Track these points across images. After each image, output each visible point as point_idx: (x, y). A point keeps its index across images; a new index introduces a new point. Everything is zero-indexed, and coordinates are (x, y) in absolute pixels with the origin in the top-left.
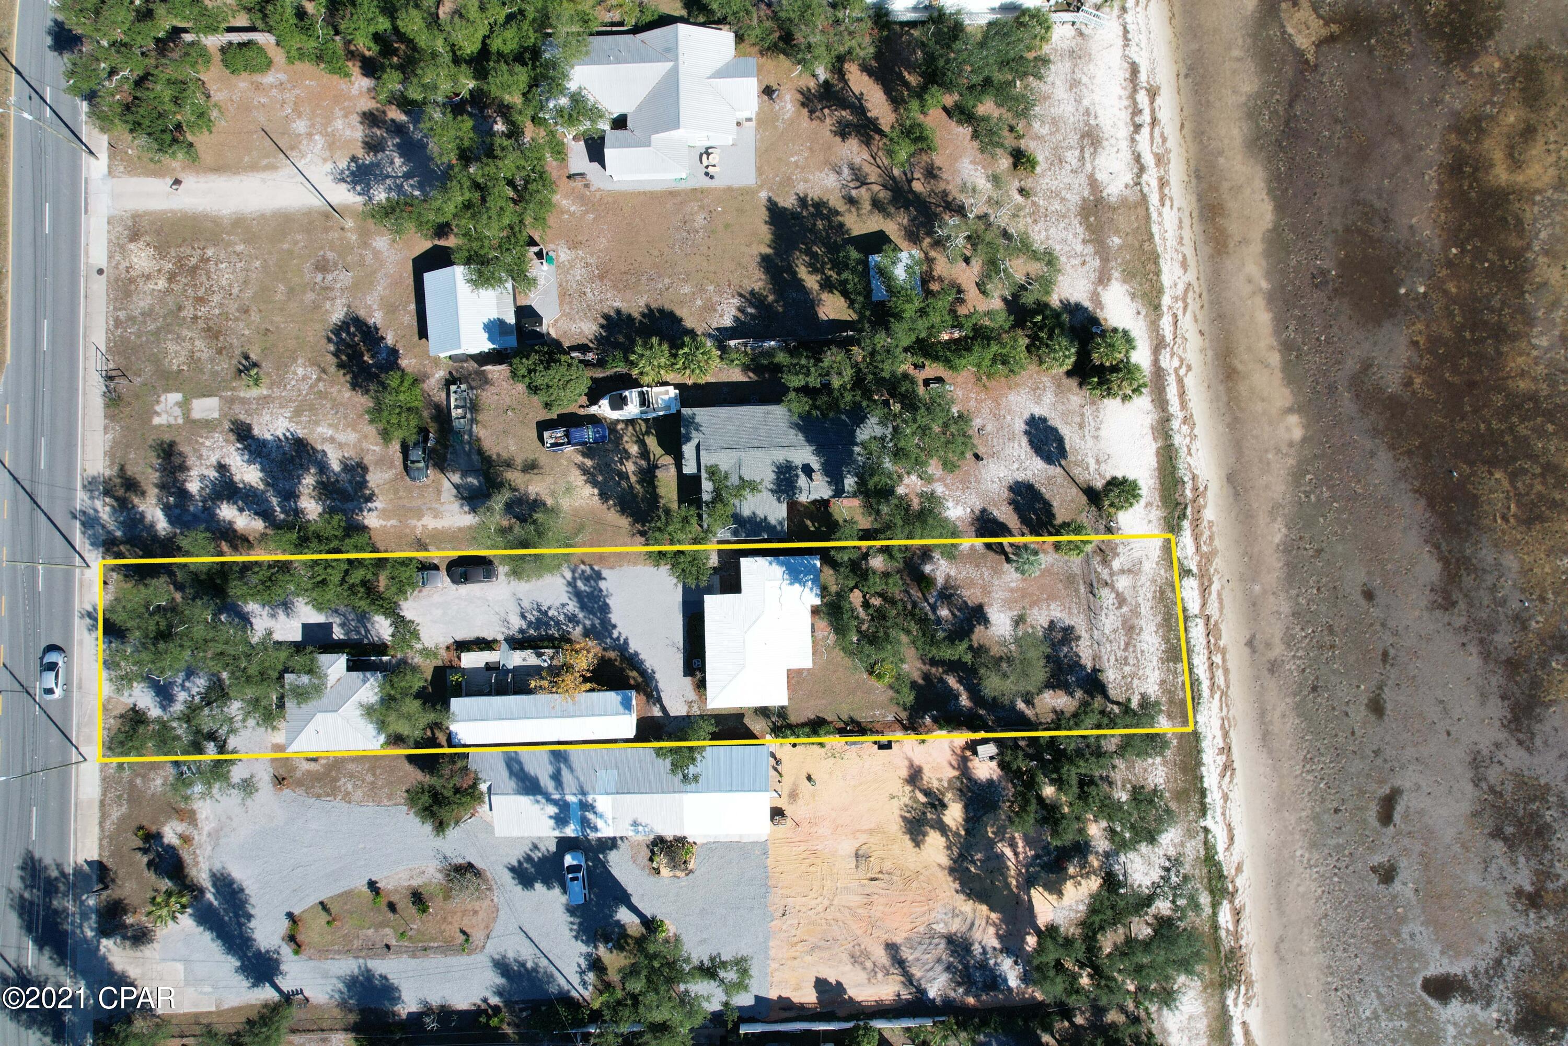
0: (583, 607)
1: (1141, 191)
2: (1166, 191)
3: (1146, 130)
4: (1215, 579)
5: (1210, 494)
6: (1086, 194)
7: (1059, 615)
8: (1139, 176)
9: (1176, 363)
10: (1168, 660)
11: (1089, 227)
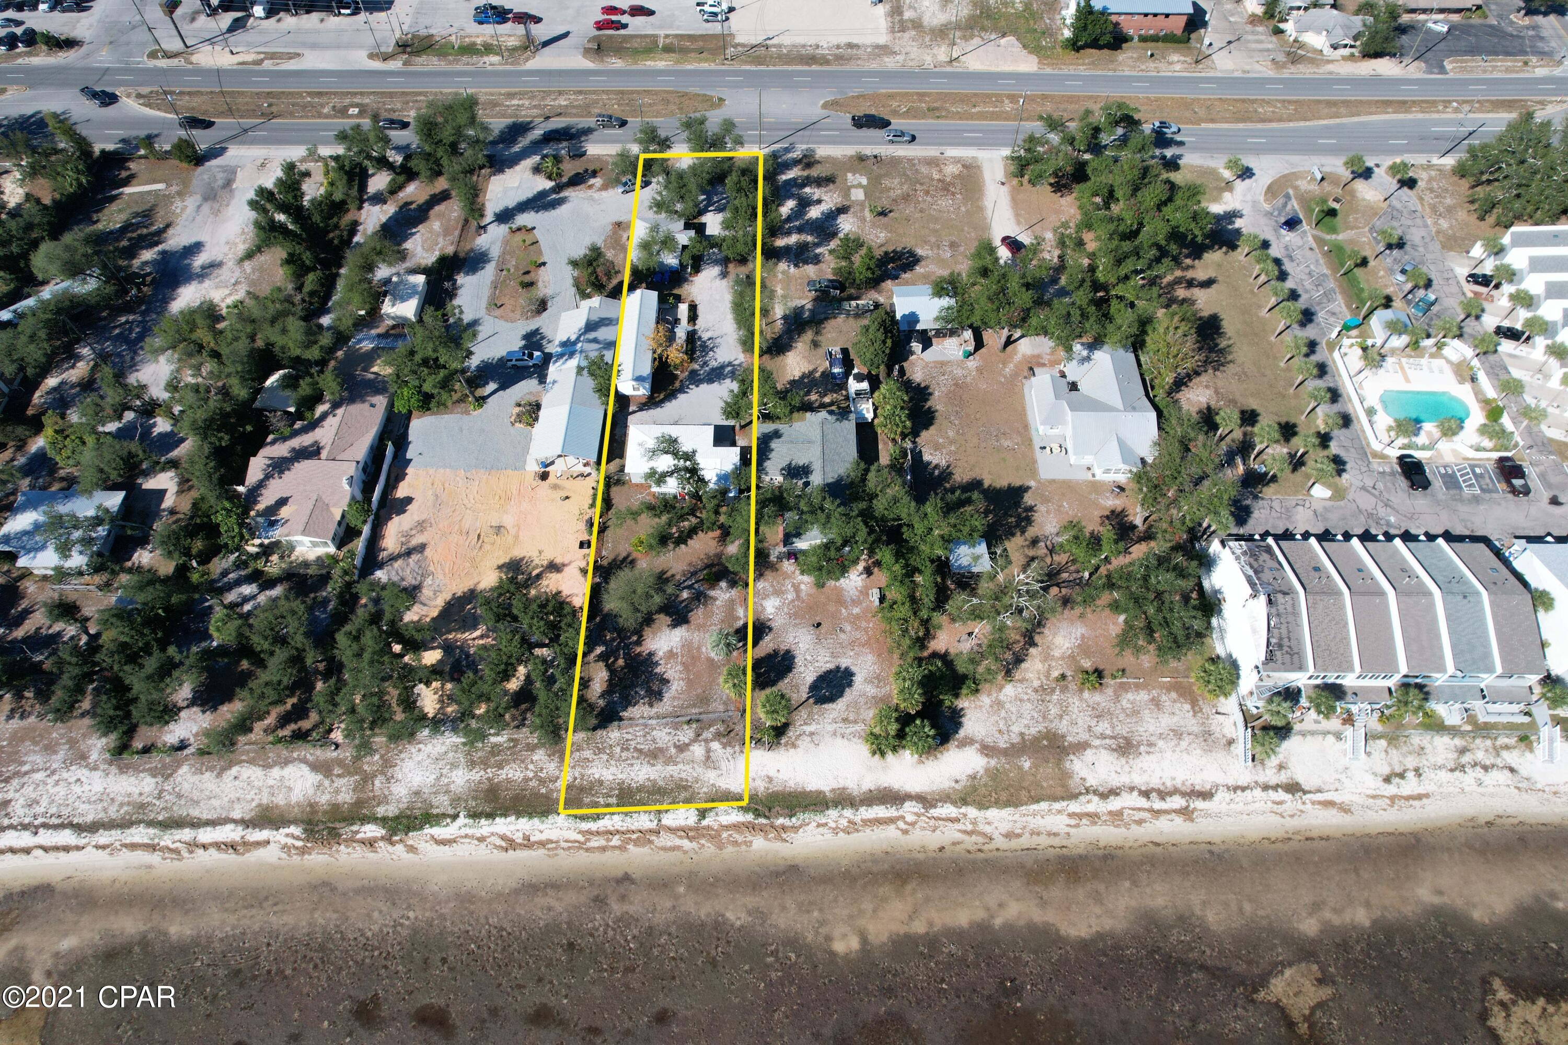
0: (713, 370)
1: (1081, 794)
2: (1084, 821)
3: (1143, 803)
4: (694, 845)
5: (777, 846)
6: (1070, 739)
7: (674, 688)
8: (1095, 792)
9: (910, 818)
10: (621, 789)
11: (1036, 740)
